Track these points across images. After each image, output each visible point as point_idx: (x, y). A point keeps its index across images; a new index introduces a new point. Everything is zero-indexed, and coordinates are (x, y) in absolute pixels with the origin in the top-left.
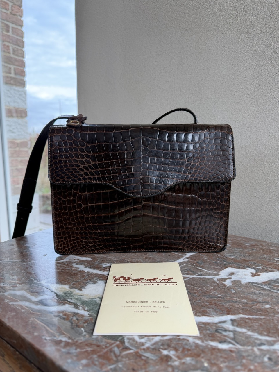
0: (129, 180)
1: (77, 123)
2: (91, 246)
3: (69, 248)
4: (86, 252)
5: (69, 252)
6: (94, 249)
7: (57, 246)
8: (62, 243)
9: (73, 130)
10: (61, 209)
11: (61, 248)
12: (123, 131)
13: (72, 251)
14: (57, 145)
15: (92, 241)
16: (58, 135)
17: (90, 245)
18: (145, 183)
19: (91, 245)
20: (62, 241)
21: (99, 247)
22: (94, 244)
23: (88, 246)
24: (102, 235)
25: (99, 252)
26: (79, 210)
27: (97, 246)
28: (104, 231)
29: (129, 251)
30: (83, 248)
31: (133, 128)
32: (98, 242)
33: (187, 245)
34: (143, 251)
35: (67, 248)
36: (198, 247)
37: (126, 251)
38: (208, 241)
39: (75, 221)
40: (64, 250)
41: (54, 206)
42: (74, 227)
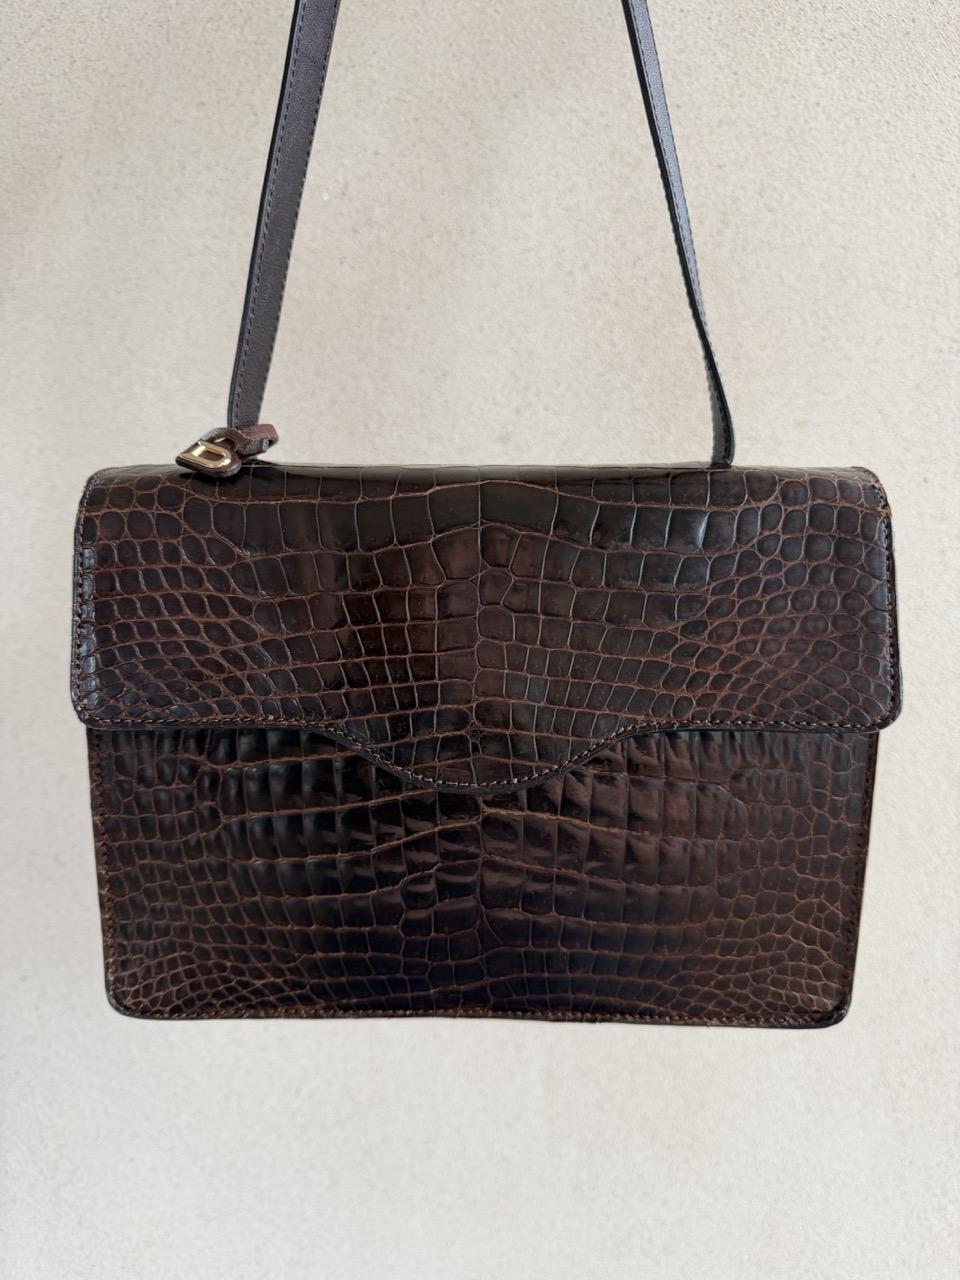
0: (423, 713)
2: (258, 989)
3: (166, 991)
4: (240, 1009)
5: (167, 1009)
6: (271, 999)
7: (119, 980)
8: (138, 971)
9: (182, 492)
10: (131, 828)
11: (133, 989)
12: (401, 498)
13: (179, 1005)
15: (266, 968)
16: (119, 514)
17: (256, 982)
18: (493, 727)
19: (258, 983)
20: (139, 962)
21: (292, 993)
22: (272, 980)
23: (245, 985)
24: (307, 944)
25: (294, 1011)
26: (205, 834)
27: (286, 988)
28: (314, 927)
29: (421, 1012)
30: (226, 993)
31: (444, 487)
32: (287, 973)
33: (678, 998)
34: (486, 1016)
35: (157, 994)
36: (723, 1004)
37: (408, 1012)
38: (769, 980)
39: (192, 880)
40: (145, 1001)
41: (102, 814)
42: (188, 908)
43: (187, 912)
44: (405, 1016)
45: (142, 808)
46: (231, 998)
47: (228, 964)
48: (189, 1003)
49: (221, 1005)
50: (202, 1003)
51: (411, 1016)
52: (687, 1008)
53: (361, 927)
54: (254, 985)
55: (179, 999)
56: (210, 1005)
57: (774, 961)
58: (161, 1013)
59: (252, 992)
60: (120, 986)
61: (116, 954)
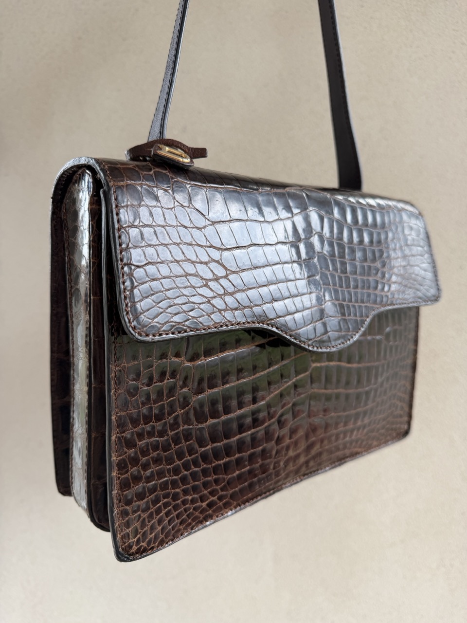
1: (183, 157)
2: (204, 508)
3: (156, 532)
4: (194, 527)
5: (156, 544)
6: (210, 512)
7: (125, 537)
9: (168, 176)
11: (135, 540)
12: (276, 193)
13: (162, 539)
15: (209, 492)
16: (135, 186)
19: (204, 504)
20: (137, 519)
21: (220, 504)
22: (212, 499)
23: (197, 508)
25: (220, 515)
26: (182, 411)
32: (220, 491)
39: (173, 446)
40: (144, 544)
41: (117, 413)
42: (169, 467)
43: (169, 470)
46: (189, 521)
48: (168, 534)
49: (184, 529)
50: (174, 532)
53: (258, 447)
54: (202, 506)
55: (162, 534)
56: (179, 530)
58: (152, 548)
59: (201, 512)
60: (126, 541)
61: (121, 518)
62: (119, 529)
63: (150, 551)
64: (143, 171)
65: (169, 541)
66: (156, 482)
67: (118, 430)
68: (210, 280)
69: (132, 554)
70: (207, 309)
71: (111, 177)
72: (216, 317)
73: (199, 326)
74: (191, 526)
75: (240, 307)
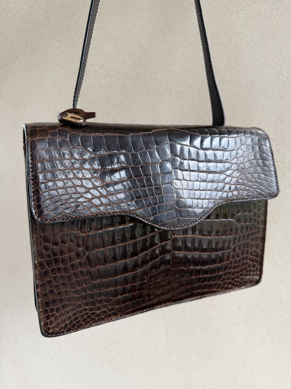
0: (160, 206)
1: (79, 119)
2: (98, 314)
3: (65, 323)
4: (91, 323)
5: (66, 330)
6: (102, 317)
7: (46, 324)
8: (53, 318)
9: (67, 131)
10: (49, 263)
11: (52, 326)
12: (144, 134)
13: (70, 328)
14: (43, 157)
15: (101, 306)
16: (44, 139)
17: (97, 312)
18: (181, 208)
19: (98, 312)
20: (53, 315)
21: (110, 313)
22: (103, 309)
23: (93, 314)
24: (116, 294)
25: (110, 319)
26: (79, 260)
27: (108, 311)
28: (118, 287)
29: (151, 308)
30: (87, 319)
31: (156, 130)
32: (108, 306)
33: (222, 285)
34: (170, 305)
35: (62, 326)
36: (233, 285)
37: (147, 310)
38: (243, 275)
39: (74, 279)
40: (57, 329)
41: (38, 260)
42: (73, 290)
43: (72, 291)
44: (146, 311)
45: (54, 254)
46: (88, 320)
47: (88, 308)
48: (74, 326)
49: (85, 324)
50: (78, 325)
51: (148, 310)
52: (224, 288)
53: (134, 283)
54: (96, 313)
55: (69, 325)
56: (81, 324)
57: (245, 269)
58: (63, 332)
59: (96, 316)
60: (46, 326)
61: (44, 314)
62: (43, 319)
63: (62, 334)
64: (51, 130)
65: (75, 329)
66: (65, 297)
67: (39, 268)
68: (91, 189)
69: (50, 334)
70: (87, 205)
71: (29, 136)
72: (93, 210)
73: (81, 215)
74: (89, 323)
75: (110, 203)
